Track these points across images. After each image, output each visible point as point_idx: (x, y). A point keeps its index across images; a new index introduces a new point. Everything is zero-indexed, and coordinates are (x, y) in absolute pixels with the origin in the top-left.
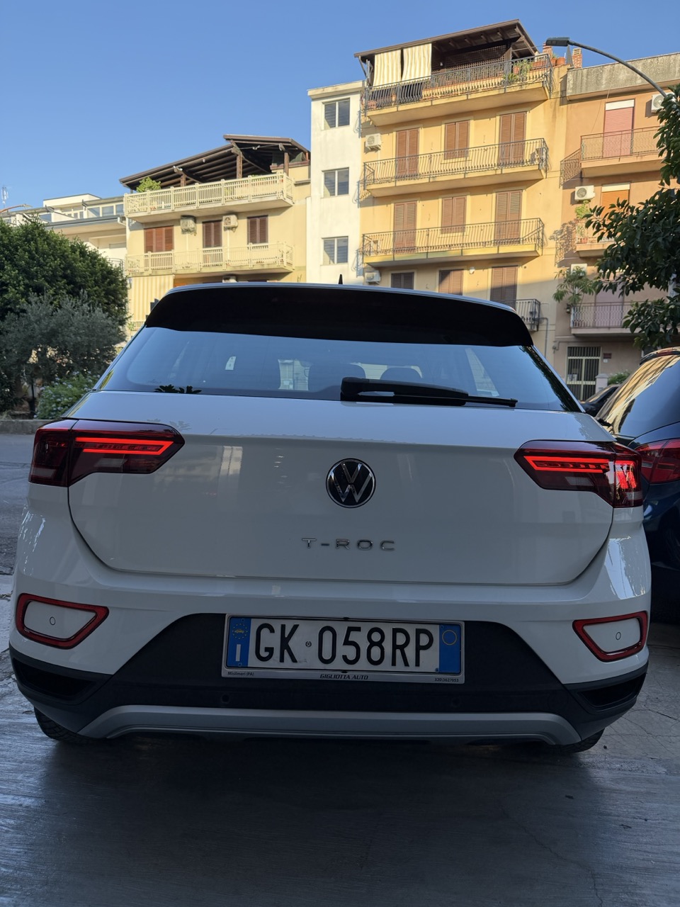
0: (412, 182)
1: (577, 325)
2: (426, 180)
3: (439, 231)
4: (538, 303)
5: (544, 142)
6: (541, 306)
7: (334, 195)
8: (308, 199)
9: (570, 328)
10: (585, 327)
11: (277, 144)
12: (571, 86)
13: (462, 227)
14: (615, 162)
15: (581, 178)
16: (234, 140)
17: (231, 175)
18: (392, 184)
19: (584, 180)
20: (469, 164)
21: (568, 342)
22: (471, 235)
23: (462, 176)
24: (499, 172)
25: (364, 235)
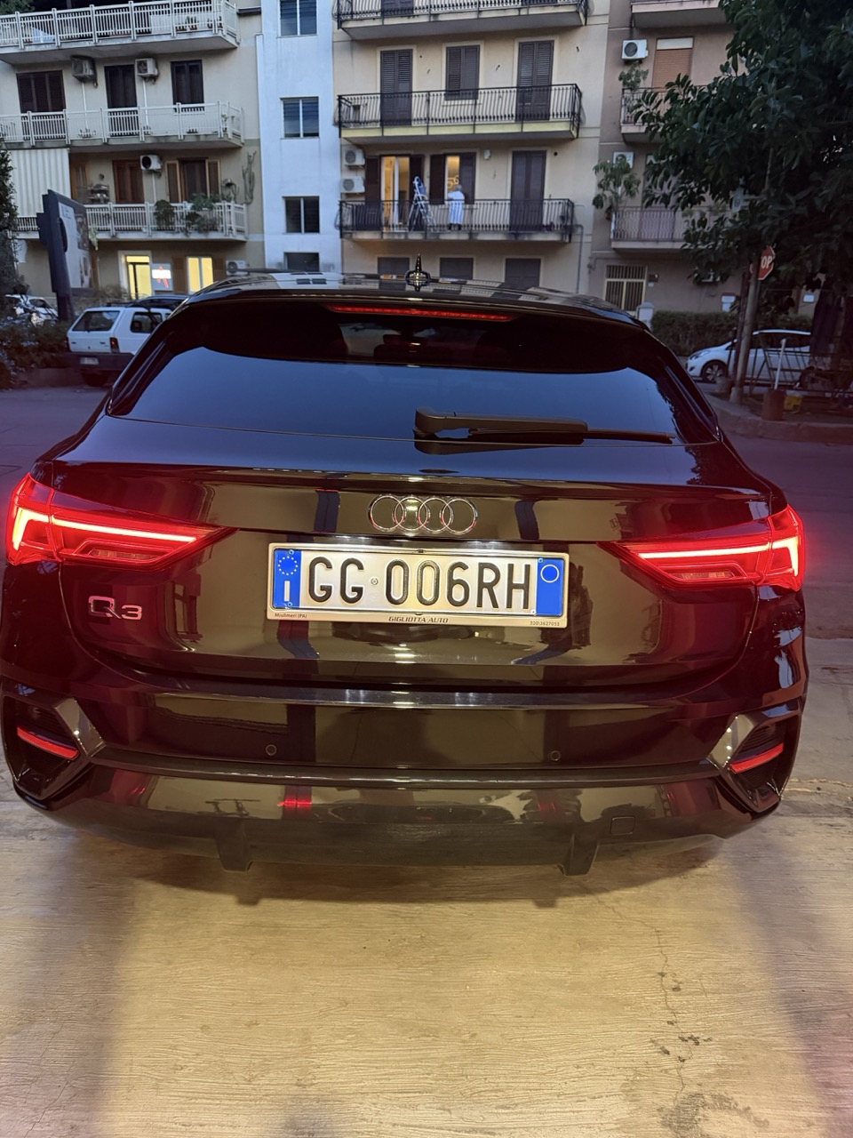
0: (405, 21)
1: (619, 236)
2: (424, 19)
3: (443, 97)
4: (570, 204)
6: (576, 209)
7: (296, 34)
8: (259, 39)
9: (610, 241)
10: (629, 240)
13: (474, 93)
14: (675, 6)
18: (378, 23)
21: (606, 259)
22: (486, 104)
23: (473, 16)
24: (523, 12)
25: (340, 97)
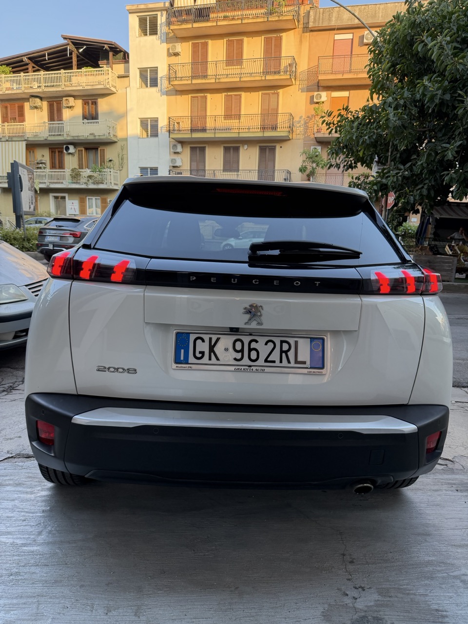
0: (203, 81)
2: (213, 81)
3: (223, 118)
4: (289, 173)
5: (294, 59)
6: (292, 174)
7: (147, 87)
8: (128, 89)
11: (103, 45)
12: (312, 20)
13: (239, 117)
14: (340, 76)
15: (318, 86)
16: (70, 39)
17: (68, 66)
18: (189, 82)
19: (320, 88)
20: (243, 71)
22: (244, 122)
23: (238, 79)
24: (263, 78)
25: (169, 118)
